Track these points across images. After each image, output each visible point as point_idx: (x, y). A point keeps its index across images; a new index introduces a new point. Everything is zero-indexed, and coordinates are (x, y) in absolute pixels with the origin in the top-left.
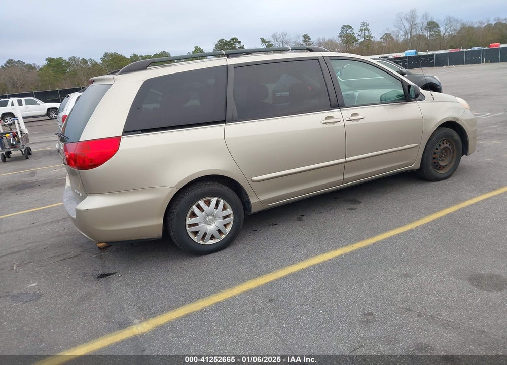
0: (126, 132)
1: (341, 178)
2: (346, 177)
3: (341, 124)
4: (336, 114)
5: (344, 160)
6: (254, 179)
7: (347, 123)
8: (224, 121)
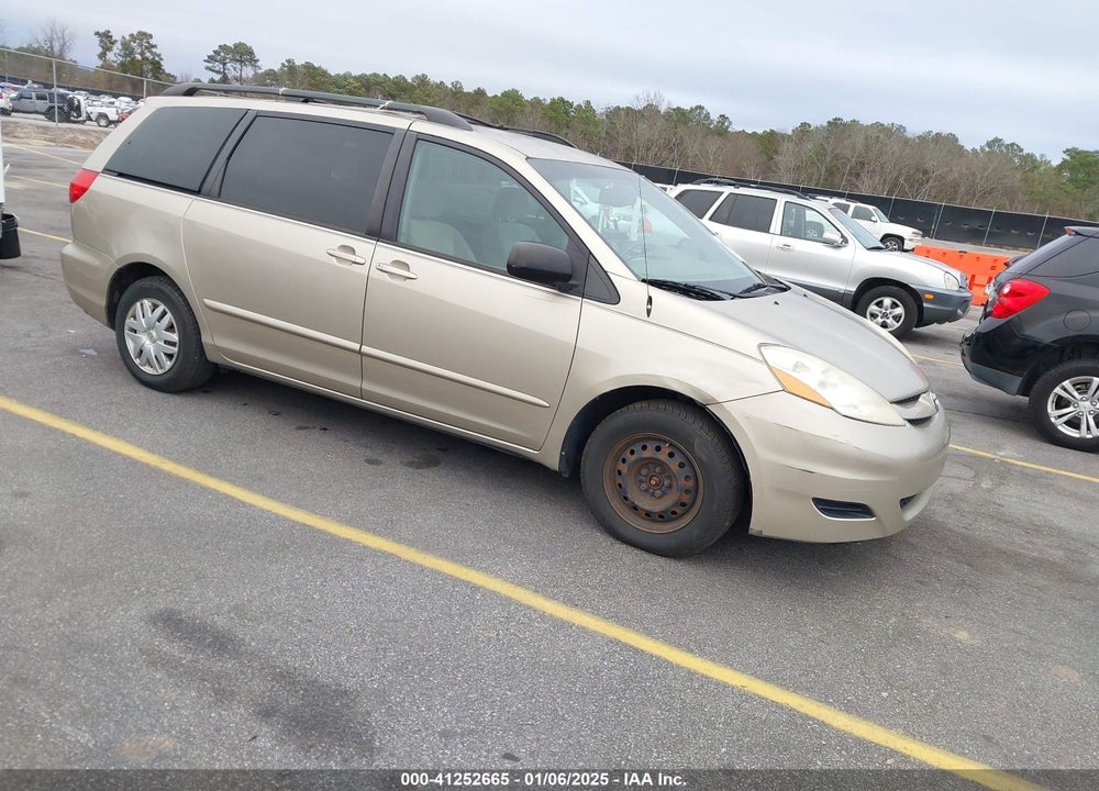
0: (107, 170)
1: (356, 383)
2: (367, 386)
3: (363, 270)
4: (364, 247)
5: (356, 346)
6: (206, 301)
7: (375, 274)
8: (197, 193)
